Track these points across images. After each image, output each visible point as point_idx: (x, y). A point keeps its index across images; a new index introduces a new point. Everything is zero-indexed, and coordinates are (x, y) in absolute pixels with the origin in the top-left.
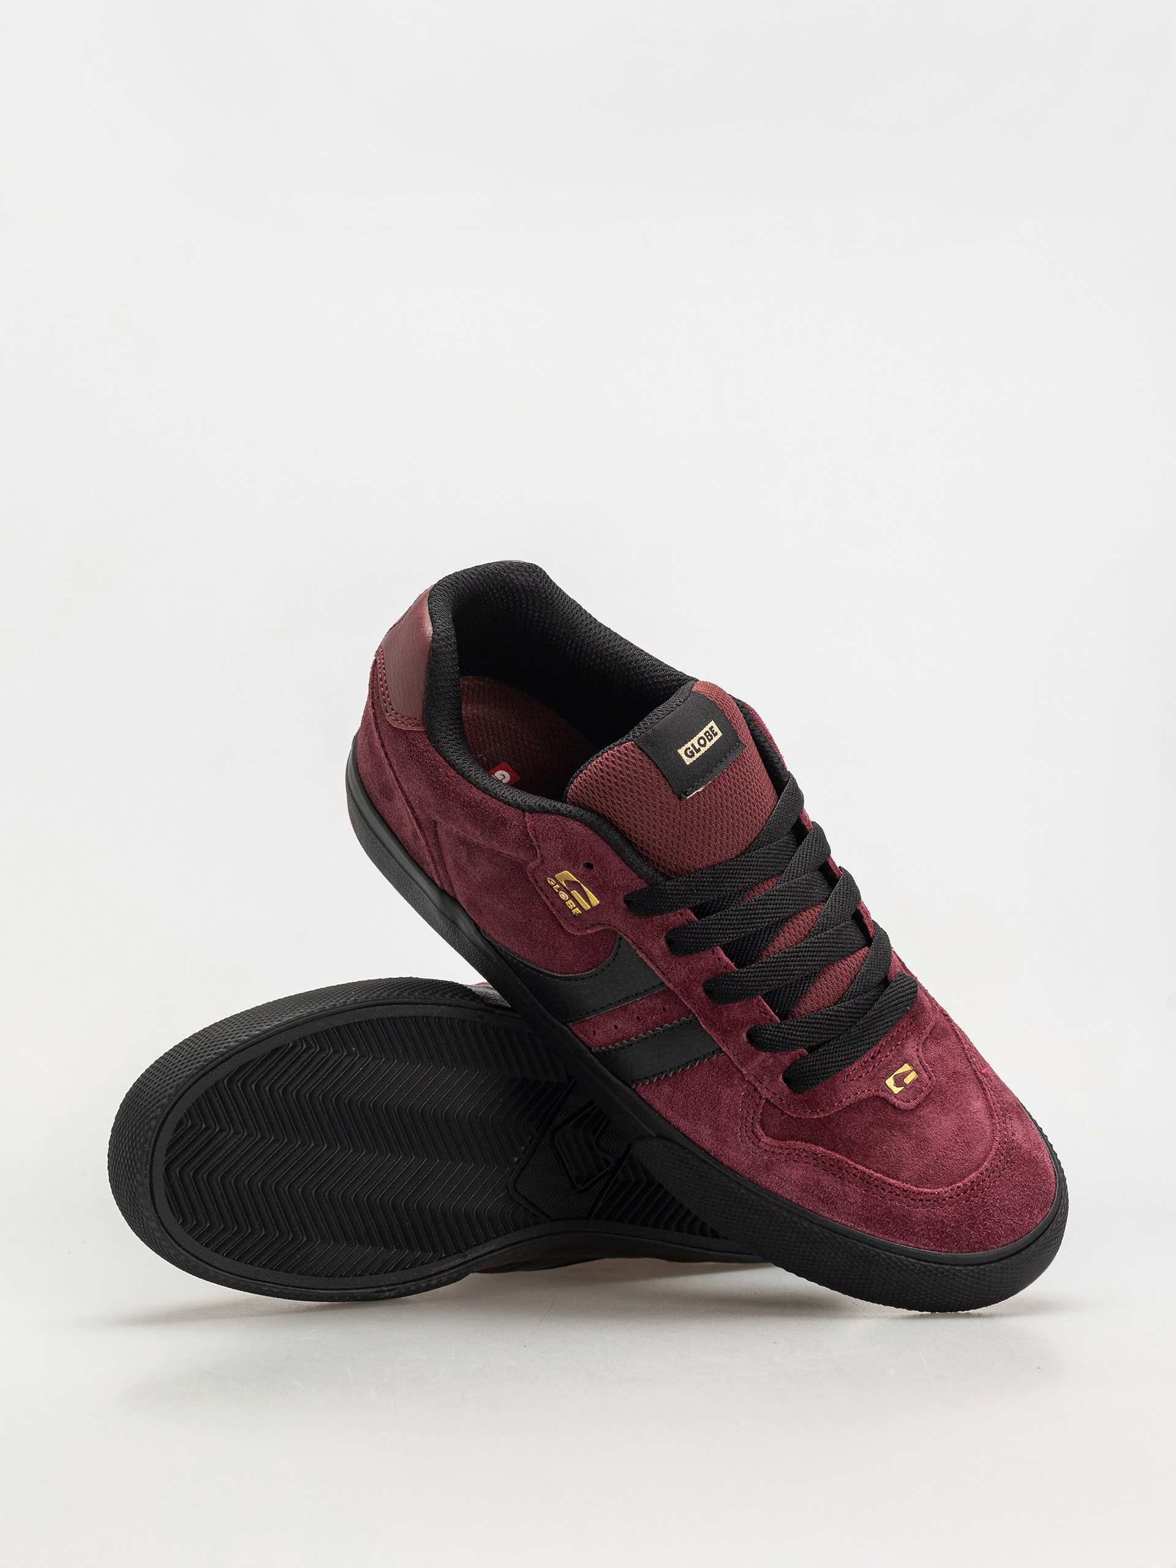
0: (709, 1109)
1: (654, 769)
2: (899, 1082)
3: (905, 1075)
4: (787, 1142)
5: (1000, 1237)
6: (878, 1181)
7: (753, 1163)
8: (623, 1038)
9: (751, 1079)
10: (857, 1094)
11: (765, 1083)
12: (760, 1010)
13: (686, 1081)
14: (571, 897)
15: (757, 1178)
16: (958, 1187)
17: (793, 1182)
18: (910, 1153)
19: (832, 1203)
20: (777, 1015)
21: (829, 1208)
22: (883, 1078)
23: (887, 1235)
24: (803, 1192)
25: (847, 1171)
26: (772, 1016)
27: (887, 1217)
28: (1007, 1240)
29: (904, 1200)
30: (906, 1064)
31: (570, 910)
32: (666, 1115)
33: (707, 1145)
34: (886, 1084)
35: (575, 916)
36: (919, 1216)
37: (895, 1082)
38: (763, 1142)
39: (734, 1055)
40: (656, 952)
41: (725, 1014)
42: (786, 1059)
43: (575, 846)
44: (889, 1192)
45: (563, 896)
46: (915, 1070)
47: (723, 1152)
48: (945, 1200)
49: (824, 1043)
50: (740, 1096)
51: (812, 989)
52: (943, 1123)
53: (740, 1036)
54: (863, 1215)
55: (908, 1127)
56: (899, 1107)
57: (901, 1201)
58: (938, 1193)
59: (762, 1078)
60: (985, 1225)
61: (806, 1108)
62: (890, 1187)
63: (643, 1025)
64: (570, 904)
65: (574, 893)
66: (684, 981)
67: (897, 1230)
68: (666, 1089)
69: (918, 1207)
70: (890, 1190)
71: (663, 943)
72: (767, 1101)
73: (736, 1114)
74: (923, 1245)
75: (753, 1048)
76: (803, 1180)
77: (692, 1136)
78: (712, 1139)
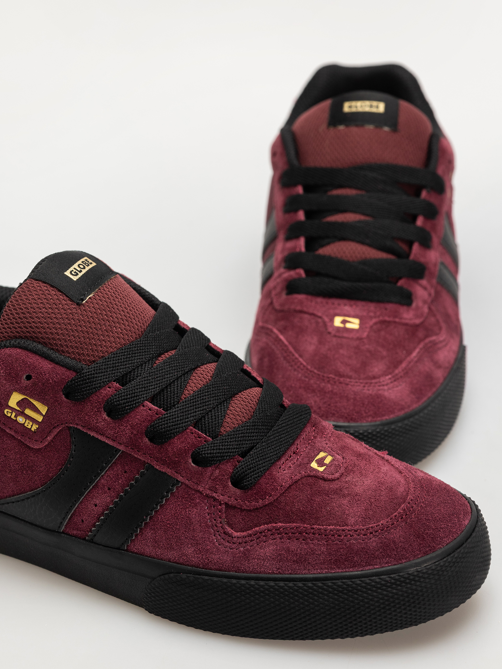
0: (186, 531)
1: (51, 289)
2: (321, 462)
3: (324, 458)
4: (253, 529)
5: (441, 538)
6: (332, 531)
7: (234, 557)
8: (104, 510)
9: (208, 492)
10: (292, 478)
11: (220, 491)
12: (194, 436)
13: (161, 519)
14: (28, 417)
15: (241, 567)
16: (396, 516)
17: (269, 558)
18: (349, 506)
19: (305, 560)
20: (209, 436)
21: (304, 565)
22: (308, 463)
23: (355, 567)
24: (280, 562)
25: (306, 533)
26: (205, 438)
27: (350, 554)
28: (448, 540)
29: (358, 537)
30: (321, 453)
31: (30, 429)
32: (156, 555)
33: (195, 560)
34: (311, 467)
35: (35, 432)
36: (374, 544)
37: (318, 464)
38: (235, 537)
39: (189, 481)
40: (101, 424)
41: (170, 449)
42: (228, 468)
43: (12, 365)
44: (345, 536)
45: (21, 420)
46: (330, 455)
47: (208, 560)
48: (389, 527)
49: (252, 448)
50: (205, 510)
51: (229, 411)
52: (366, 482)
53: (187, 461)
54: (332, 559)
55: (341, 490)
56: (327, 478)
57: (356, 539)
58: (382, 524)
59: (216, 488)
60: (427, 533)
61: (257, 499)
62: (344, 532)
63: (114, 492)
64: (28, 424)
65: (28, 412)
66: (131, 438)
67: (362, 560)
68: (149, 533)
69: (371, 539)
70: (345, 534)
71: (105, 416)
72: (226, 504)
73: (207, 526)
74: (386, 563)
75: (200, 468)
76: (276, 553)
77: (181, 560)
78: (197, 554)
